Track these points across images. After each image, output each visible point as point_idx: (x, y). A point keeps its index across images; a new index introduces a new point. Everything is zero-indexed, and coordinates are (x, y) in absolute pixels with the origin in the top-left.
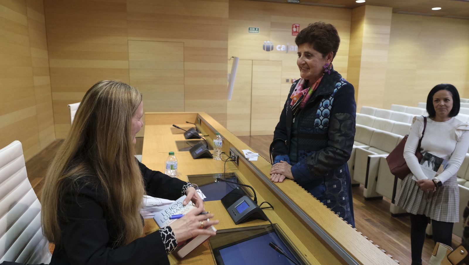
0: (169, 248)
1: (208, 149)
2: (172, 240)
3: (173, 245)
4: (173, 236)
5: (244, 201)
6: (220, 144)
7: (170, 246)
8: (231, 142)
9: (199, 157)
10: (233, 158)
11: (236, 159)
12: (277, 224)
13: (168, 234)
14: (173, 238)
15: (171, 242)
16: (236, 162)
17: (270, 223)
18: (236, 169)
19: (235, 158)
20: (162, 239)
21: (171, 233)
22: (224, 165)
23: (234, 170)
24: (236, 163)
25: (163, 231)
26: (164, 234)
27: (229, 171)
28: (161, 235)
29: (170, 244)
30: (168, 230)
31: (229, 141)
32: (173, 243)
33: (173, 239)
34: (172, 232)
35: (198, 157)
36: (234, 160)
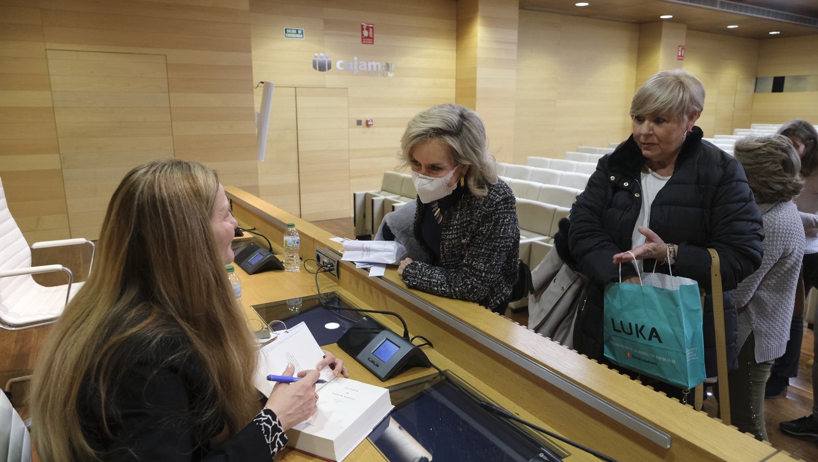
0: (276, 450)
1: (272, 253)
2: (279, 434)
3: (281, 442)
4: (280, 427)
5: (385, 339)
6: (297, 243)
7: (277, 446)
8: (316, 238)
9: (259, 269)
10: (329, 266)
11: (335, 267)
12: (448, 370)
13: (273, 425)
14: (280, 431)
15: (278, 439)
16: (335, 272)
17: (437, 371)
18: (335, 286)
19: (332, 266)
20: (266, 436)
21: (277, 423)
22: (315, 281)
23: (332, 286)
24: (336, 274)
25: (264, 421)
26: (267, 427)
27: (325, 290)
28: (263, 430)
29: (277, 442)
30: (270, 418)
31: (313, 236)
32: (281, 440)
33: (281, 433)
34: (277, 420)
35: (257, 271)
36: (330, 270)
